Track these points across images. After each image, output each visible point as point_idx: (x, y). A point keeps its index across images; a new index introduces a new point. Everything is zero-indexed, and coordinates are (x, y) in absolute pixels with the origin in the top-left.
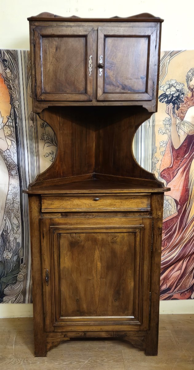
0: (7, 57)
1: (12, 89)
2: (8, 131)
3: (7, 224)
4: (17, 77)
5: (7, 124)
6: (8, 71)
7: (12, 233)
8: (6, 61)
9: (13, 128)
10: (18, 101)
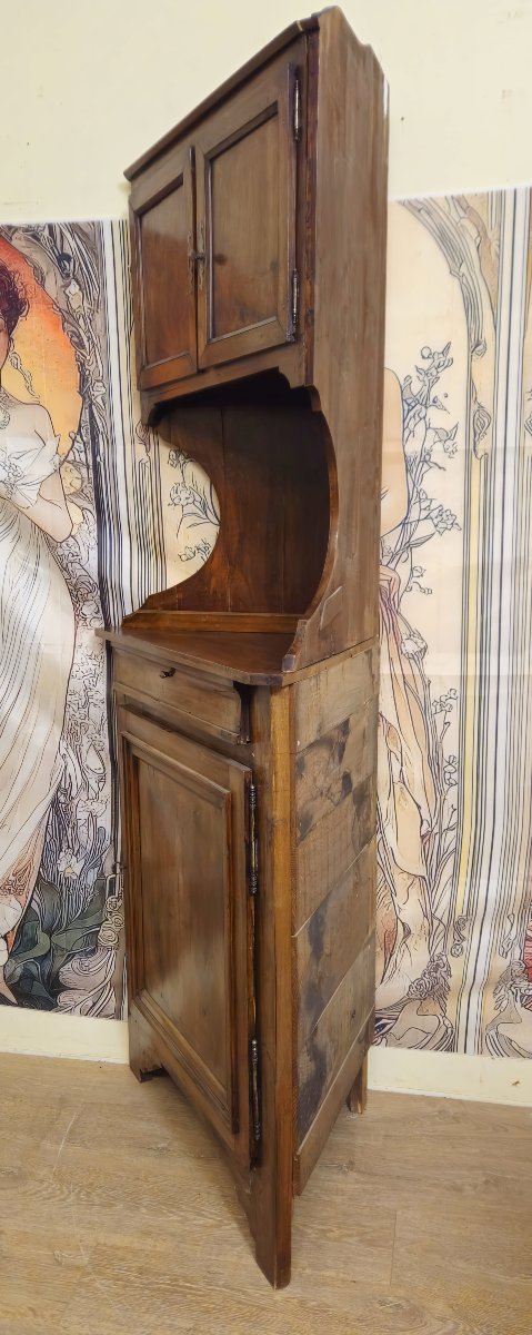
0: (71, 245)
1: (83, 347)
2: (75, 479)
3: (70, 770)
4: (99, 305)
5: (71, 457)
6: (74, 288)
7: (84, 797)
8: (68, 258)
9: (88, 468)
10: (101, 384)
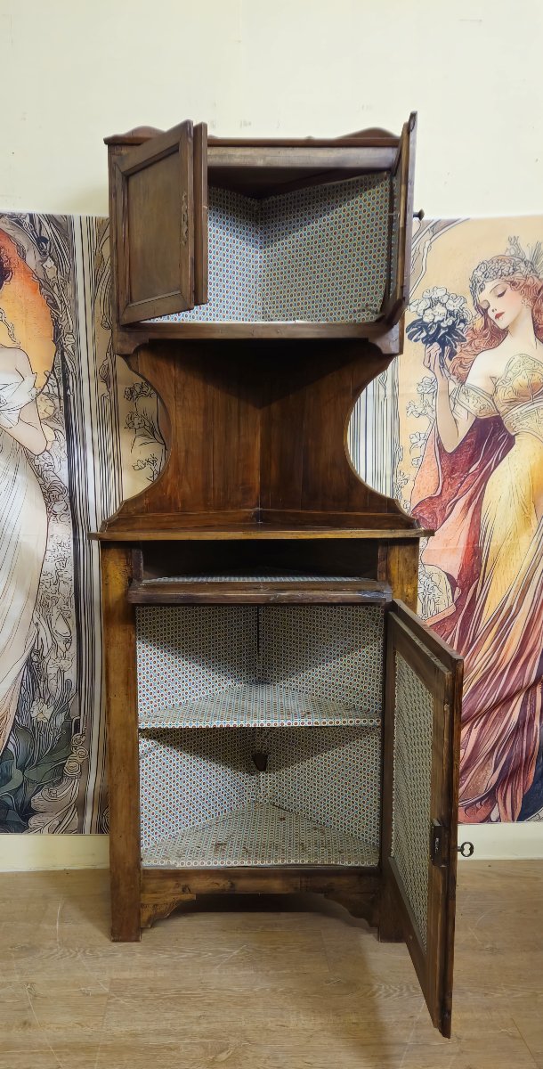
0: (47, 231)
1: (57, 308)
2: (46, 407)
3: (42, 635)
4: (69, 277)
5: (46, 390)
6: (49, 263)
7: (54, 656)
8: (46, 241)
9: (60, 399)
10: (71, 336)
